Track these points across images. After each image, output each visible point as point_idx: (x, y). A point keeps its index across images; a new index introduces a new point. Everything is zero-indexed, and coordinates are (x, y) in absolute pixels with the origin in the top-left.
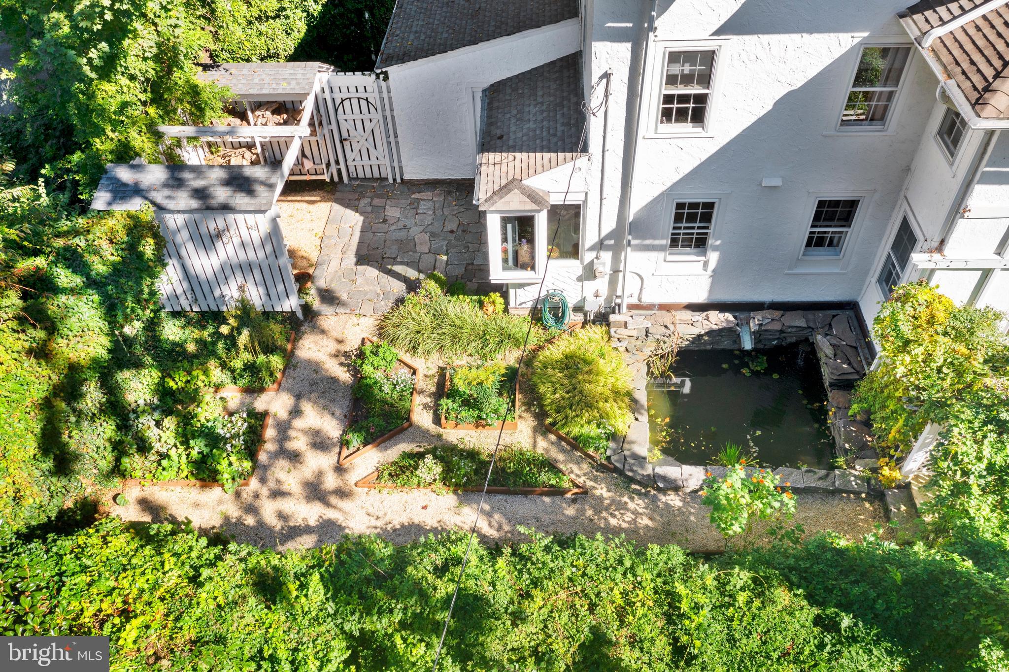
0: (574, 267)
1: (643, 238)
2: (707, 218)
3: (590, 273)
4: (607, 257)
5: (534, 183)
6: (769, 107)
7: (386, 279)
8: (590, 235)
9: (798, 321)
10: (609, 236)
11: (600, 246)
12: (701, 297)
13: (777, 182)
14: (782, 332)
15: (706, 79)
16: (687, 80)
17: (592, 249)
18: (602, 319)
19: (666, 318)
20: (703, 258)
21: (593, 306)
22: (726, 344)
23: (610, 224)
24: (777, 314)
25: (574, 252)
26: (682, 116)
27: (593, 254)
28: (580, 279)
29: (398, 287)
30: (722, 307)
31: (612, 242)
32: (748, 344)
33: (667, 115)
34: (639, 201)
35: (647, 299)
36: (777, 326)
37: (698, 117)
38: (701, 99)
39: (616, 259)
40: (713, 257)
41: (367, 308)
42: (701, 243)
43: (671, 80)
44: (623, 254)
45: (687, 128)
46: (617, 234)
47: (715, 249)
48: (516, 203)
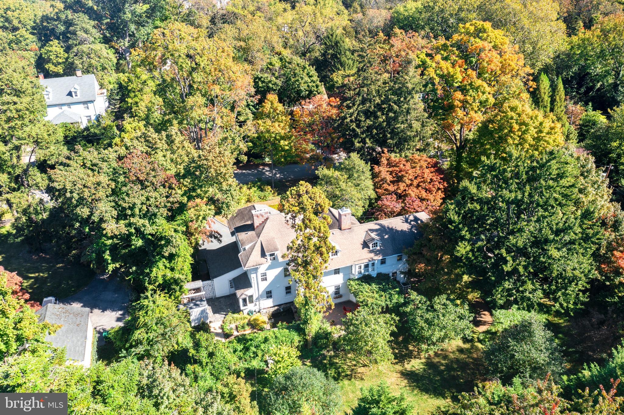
2: (271, 293)
4: (258, 302)
5: (246, 293)
6: (275, 277)
7: (220, 315)
9: (288, 305)
11: (256, 300)
12: (272, 306)
13: (279, 286)
14: (286, 308)
15: (266, 276)
18: (259, 312)
19: (269, 309)
21: (257, 310)
22: (279, 312)
23: (257, 297)
24: (285, 305)
25: (252, 302)
28: (254, 306)
29: (224, 316)
30: (276, 306)
32: (282, 310)
33: (262, 281)
35: (265, 308)
37: (266, 280)
40: (273, 298)
41: (219, 320)
42: (271, 297)
43: (262, 276)
48: (243, 296)
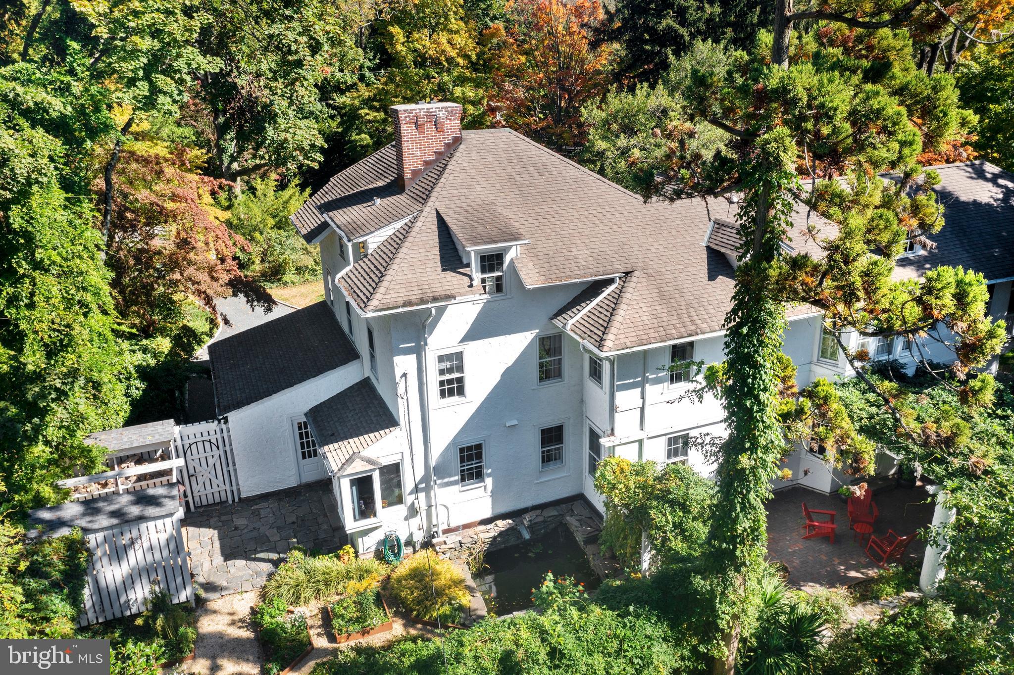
0: (401, 510)
1: (443, 478)
2: (479, 456)
3: (413, 512)
4: (422, 496)
5: (369, 452)
6: (499, 378)
7: (253, 564)
8: (408, 483)
9: (552, 512)
10: (421, 482)
11: (416, 490)
12: (488, 514)
13: (515, 422)
14: (545, 522)
15: (460, 369)
16: (450, 370)
17: (411, 493)
18: (427, 544)
19: (470, 532)
20: (482, 484)
22: (513, 541)
23: (420, 472)
24: (538, 512)
25: (400, 500)
26: (451, 393)
27: (413, 496)
28: (406, 519)
29: (267, 567)
30: (503, 517)
31: (423, 485)
32: (527, 536)
33: (443, 394)
34: (437, 451)
35: (453, 525)
36: (540, 519)
37: (461, 391)
38: (460, 380)
39: (428, 497)
40: (489, 481)
41: (247, 586)
42: (479, 474)
43: (442, 372)
44: (432, 492)
45: (455, 399)
46: (426, 479)
47: (489, 475)
48: (358, 467)
